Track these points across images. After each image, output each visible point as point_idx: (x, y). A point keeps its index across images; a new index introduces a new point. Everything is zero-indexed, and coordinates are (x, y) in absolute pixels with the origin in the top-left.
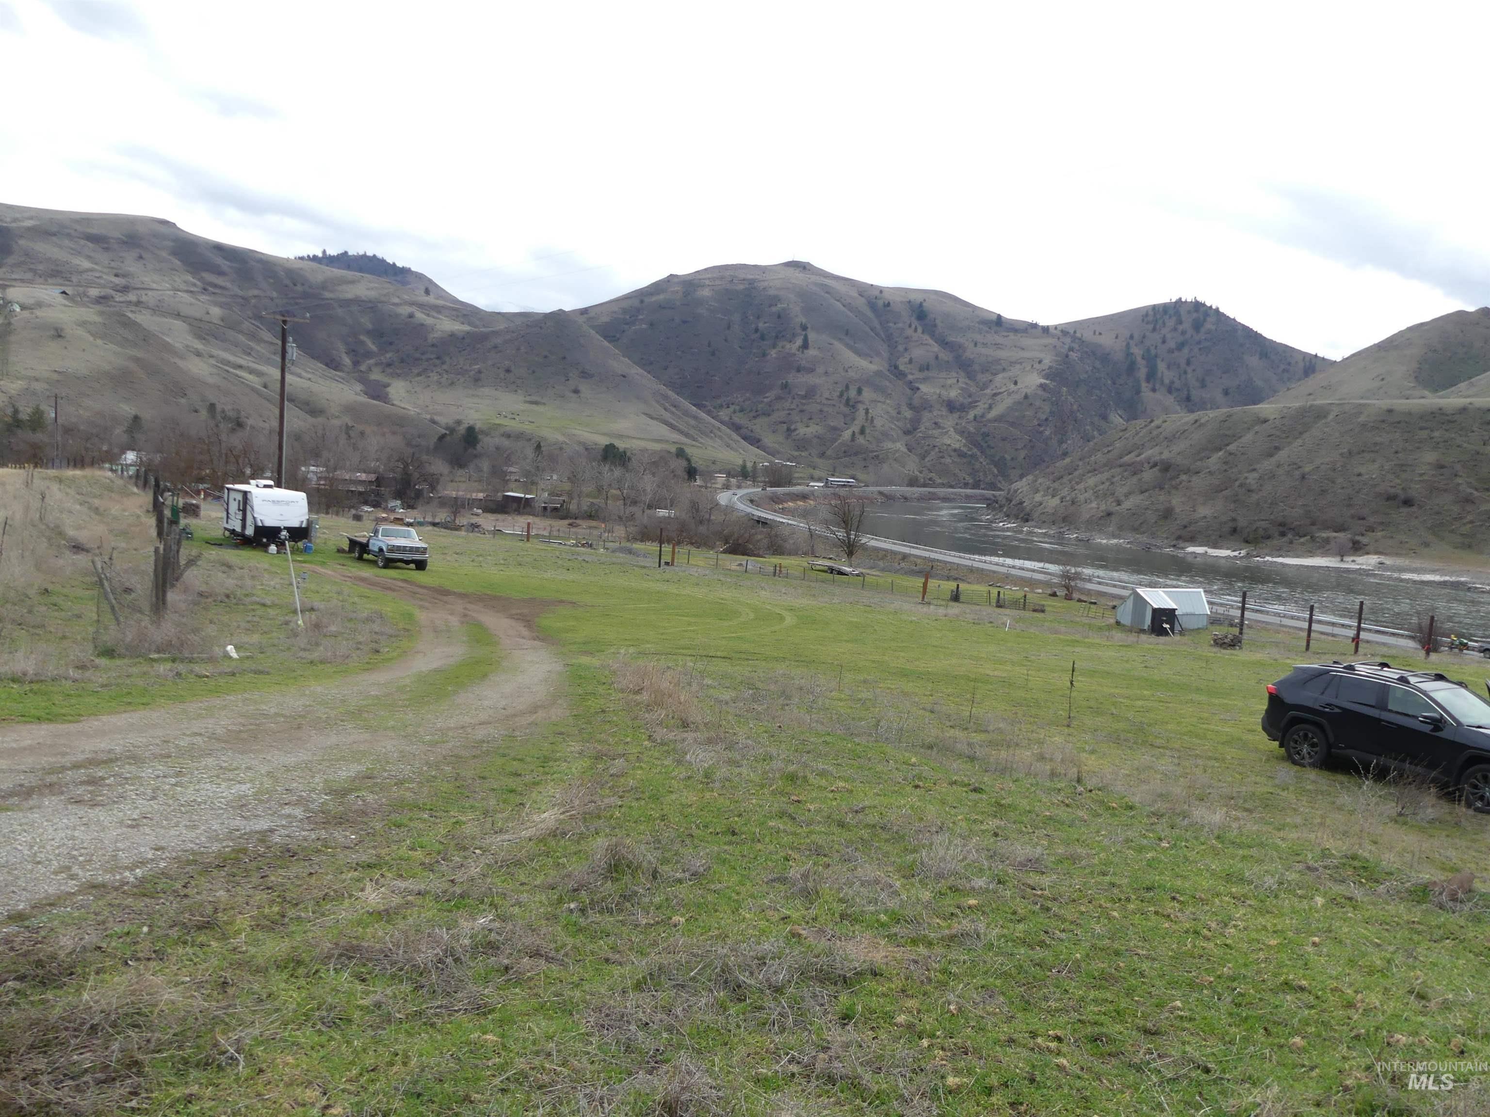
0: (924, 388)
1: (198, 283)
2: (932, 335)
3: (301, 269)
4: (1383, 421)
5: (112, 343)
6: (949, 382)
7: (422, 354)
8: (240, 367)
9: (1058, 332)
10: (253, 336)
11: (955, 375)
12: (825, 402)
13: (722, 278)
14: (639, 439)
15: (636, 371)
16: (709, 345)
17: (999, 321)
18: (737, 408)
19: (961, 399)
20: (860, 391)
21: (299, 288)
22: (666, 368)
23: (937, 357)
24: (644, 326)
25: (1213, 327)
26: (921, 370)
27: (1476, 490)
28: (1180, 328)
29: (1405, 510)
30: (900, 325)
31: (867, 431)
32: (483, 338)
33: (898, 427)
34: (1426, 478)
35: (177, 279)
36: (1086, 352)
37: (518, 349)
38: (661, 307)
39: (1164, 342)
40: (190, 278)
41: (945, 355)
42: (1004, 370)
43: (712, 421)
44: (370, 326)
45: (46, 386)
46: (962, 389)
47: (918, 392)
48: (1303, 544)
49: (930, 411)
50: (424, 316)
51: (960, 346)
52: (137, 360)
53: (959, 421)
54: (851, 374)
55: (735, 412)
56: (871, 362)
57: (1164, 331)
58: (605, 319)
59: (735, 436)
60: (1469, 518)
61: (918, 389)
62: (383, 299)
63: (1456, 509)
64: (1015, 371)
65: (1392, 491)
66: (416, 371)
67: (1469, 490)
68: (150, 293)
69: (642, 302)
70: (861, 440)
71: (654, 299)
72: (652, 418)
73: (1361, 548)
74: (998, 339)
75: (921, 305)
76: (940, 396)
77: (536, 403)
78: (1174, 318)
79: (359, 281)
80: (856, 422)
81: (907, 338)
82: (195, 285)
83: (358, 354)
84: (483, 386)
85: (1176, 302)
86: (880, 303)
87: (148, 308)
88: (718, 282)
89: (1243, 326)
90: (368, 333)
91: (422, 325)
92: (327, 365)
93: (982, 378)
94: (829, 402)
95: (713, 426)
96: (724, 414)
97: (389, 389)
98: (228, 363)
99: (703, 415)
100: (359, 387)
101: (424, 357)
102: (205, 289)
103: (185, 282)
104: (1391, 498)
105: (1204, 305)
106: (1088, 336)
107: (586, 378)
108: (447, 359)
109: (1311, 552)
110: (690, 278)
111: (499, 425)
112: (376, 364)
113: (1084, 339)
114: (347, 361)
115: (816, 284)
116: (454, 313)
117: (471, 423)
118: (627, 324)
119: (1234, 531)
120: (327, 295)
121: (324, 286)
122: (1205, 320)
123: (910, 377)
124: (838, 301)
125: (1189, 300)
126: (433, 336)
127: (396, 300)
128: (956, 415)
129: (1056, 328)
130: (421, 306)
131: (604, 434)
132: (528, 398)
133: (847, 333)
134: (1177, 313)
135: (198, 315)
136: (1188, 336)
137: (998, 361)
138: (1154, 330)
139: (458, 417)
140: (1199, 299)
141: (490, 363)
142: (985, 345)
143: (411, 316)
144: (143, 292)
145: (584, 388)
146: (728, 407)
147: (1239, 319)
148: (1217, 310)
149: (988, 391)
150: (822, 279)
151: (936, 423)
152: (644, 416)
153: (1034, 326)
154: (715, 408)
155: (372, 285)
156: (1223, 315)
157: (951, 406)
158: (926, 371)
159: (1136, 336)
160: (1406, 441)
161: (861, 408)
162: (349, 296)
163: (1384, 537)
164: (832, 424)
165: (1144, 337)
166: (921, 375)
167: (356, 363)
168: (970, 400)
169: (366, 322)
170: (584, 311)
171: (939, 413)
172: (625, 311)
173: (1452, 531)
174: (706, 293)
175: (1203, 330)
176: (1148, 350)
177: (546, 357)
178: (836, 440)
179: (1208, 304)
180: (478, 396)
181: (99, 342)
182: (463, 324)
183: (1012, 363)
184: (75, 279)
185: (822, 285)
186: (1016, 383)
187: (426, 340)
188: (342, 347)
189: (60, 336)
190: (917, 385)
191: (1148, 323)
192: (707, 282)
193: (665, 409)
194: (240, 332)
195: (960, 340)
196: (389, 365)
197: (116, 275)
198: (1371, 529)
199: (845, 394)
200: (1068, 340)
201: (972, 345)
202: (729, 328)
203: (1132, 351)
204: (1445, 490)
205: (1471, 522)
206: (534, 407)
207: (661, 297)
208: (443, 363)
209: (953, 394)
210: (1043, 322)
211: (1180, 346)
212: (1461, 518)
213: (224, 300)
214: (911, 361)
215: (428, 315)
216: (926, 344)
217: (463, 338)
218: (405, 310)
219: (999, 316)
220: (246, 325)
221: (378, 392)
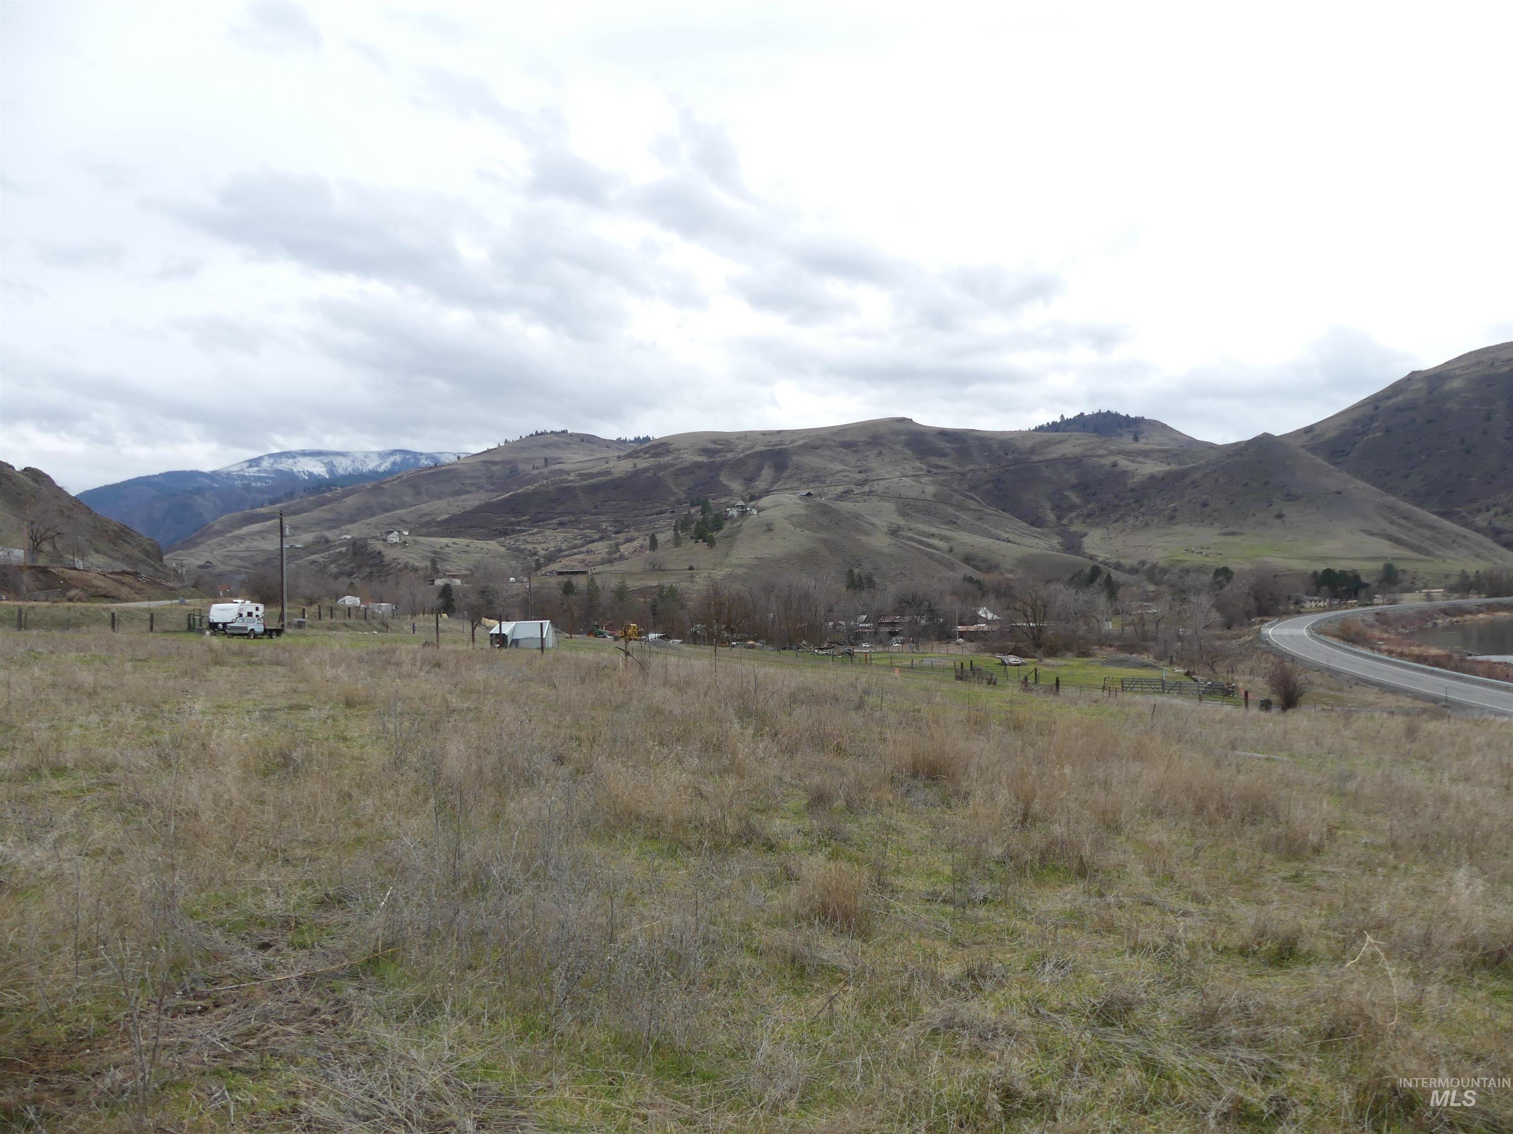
1: (923, 466)
3: (1012, 439)
5: (808, 530)
7: (1121, 500)
8: (933, 535)
10: (961, 507)
13: (1478, 364)
14: (1347, 559)
15: (1357, 487)
16: (1463, 442)
18: (1500, 510)
21: (1010, 456)
22: (1406, 477)
24: (1379, 434)
32: (1184, 474)
35: (906, 466)
37: (1217, 481)
38: (1399, 409)
40: (918, 464)
43: (1457, 528)
44: (1074, 481)
45: (745, 570)
50: (1128, 463)
52: (824, 541)
55: (1496, 515)
58: (1333, 434)
59: (1488, 542)
62: (1089, 453)
66: (1113, 518)
68: (881, 482)
69: (1376, 408)
71: (1391, 402)
72: (1371, 534)
77: (1233, 534)
79: (1067, 440)
82: (921, 469)
83: (1061, 509)
84: (1177, 524)
87: (877, 495)
88: (1472, 370)
90: (1073, 487)
91: (1124, 472)
92: (1032, 524)
95: (1458, 535)
96: (1481, 520)
97: (1085, 539)
98: (923, 534)
99: (1446, 524)
100: (1056, 541)
101: (1122, 503)
102: (929, 472)
103: (913, 468)
107: (1291, 500)
108: (1145, 502)
110: (1438, 371)
111: (1181, 561)
112: (1078, 516)
114: (1051, 516)
116: (1164, 454)
117: (1154, 562)
118: (1359, 435)
120: (1035, 458)
121: (1033, 451)
126: (1132, 482)
127: (1103, 452)
130: (1128, 454)
131: (1305, 558)
132: (1225, 530)
135: (915, 495)
139: (1143, 558)
141: (1186, 499)
143: (1115, 465)
144: (875, 483)
145: (1290, 511)
146: (1488, 510)
152: (1361, 533)
154: (1470, 513)
155: (1079, 442)
162: (1055, 456)
167: (1060, 518)
169: (1071, 477)
170: (1309, 430)
172: (1355, 422)
174: (1456, 384)
177: (1246, 485)
180: (1170, 534)
181: (798, 530)
182: (1169, 464)
184: (828, 481)
187: (1126, 485)
188: (1048, 505)
189: (770, 530)
192: (1458, 372)
193: (1392, 522)
194: (951, 505)
196: (1089, 515)
197: (860, 472)
202: (1489, 419)
206: (1230, 539)
207: (1399, 399)
208: (1141, 506)
213: (943, 478)
215: (1133, 461)
217: (1163, 478)
218: (1107, 461)
220: (957, 497)
221: (1073, 545)
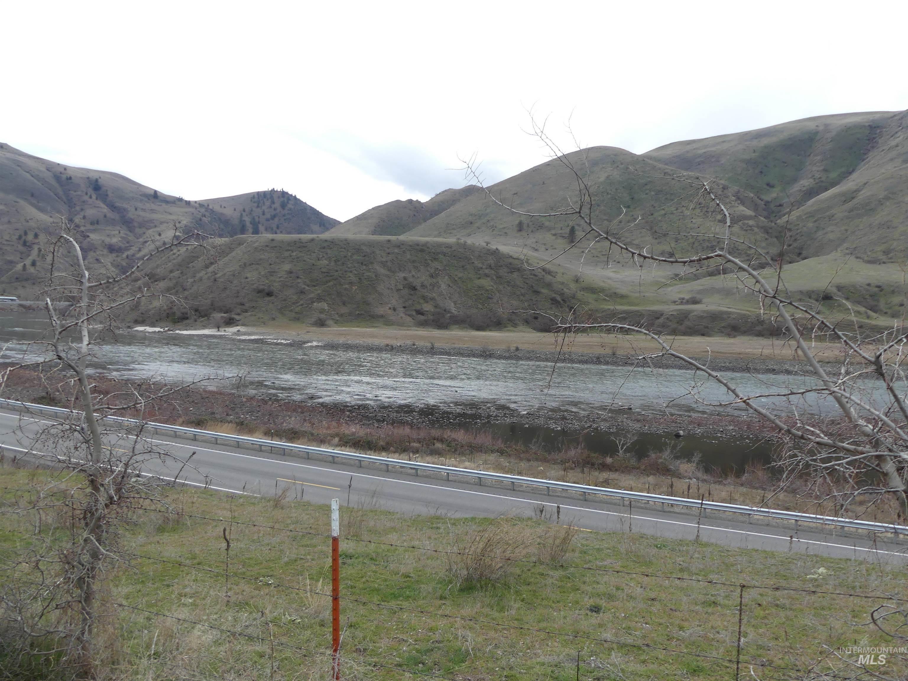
0: (92, 236)
2: (104, 201)
4: (267, 246)
6: (113, 233)
9: (197, 205)
11: (119, 228)
12: (5, 243)
17: (155, 196)
19: (120, 244)
20: (36, 236)
23: (105, 216)
25: (293, 207)
26: (92, 223)
27: (308, 286)
28: (273, 206)
29: (268, 299)
30: (79, 193)
31: (38, 264)
33: (67, 262)
34: (282, 279)
36: (215, 218)
39: (264, 214)
41: (111, 215)
42: (156, 226)
46: (121, 237)
47: (88, 239)
48: (201, 322)
49: (95, 252)
51: (125, 210)
53: (116, 259)
54: (32, 224)
56: (51, 217)
57: (264, 208)
60: (302, 302)
61: (88, 236)
63: (295, 297)
64: (163, 227)
65: (261, 287)
67: (303, 286)
70: (32, 270)
73: (233, 323)
74: (153, 206)
75: (97, 180)
76: (103, 241)
78: (270, 200)
80: (30, 258)
81: (84, 202)
85: (271, 191)
86: (64, 177)
89: (311, 207)
93: (138, 231)
94: (8, 243)
104: (259, 291)
105: (287, 193)
106: (217, 208)
109: (204, 326)
113: (214, 210)
115: (8, 159)
119: (168, 316)
122: (288, 203)
123: (82, 229)
124: (28, 172)
125: (279, 190)
128: (114, 255)
129: (196, 202)
133: (32, 195)
134: (272, 197)
136: (278, 211)
137: (151, 221)
138: (258, 207)
140: (285, 190)
142: (144, 210)
147: (308, 203)
148: (295, 196)
149: (141, 240)
150: (17, 156)
151: (97, 260)
153: (180, 200)
156: (299, 200)
157: (111, 249)
158: (96, 225)
159: (247, 210)
160: (277, 258)
161: (36, 247)
163: (251, 315)
164: (9, 258)
165: (252, 211)
166: (92, 227)
168: (128, 245)
171: (101, 253)
173: (291, 311)
175: (287, 208)
176: (254, 219)
178: (11, 269)
179: (290, 193)
183: (162, 223)
185: (15, 160)
186: (160, 235)
190: (88, 234)
191: (254, 202)
195: (125, 206)
198: (246, 311)
199: (24, 238)
200: (203, 210)
201: (133, 210)
203: (244, 219)
204: (291, 287)
205: (302, 305)
209: (114, 240)
210: (187, 198)
211: (273, 217)
212: (297, 303)
214: (84, 217)
216: (98, 207)
219: (156, 192)
